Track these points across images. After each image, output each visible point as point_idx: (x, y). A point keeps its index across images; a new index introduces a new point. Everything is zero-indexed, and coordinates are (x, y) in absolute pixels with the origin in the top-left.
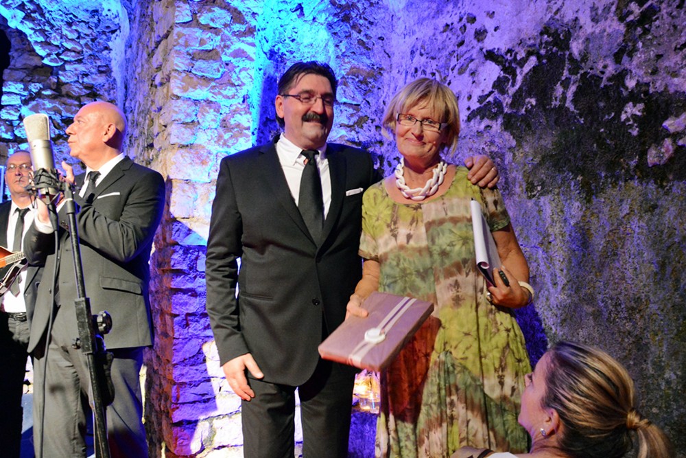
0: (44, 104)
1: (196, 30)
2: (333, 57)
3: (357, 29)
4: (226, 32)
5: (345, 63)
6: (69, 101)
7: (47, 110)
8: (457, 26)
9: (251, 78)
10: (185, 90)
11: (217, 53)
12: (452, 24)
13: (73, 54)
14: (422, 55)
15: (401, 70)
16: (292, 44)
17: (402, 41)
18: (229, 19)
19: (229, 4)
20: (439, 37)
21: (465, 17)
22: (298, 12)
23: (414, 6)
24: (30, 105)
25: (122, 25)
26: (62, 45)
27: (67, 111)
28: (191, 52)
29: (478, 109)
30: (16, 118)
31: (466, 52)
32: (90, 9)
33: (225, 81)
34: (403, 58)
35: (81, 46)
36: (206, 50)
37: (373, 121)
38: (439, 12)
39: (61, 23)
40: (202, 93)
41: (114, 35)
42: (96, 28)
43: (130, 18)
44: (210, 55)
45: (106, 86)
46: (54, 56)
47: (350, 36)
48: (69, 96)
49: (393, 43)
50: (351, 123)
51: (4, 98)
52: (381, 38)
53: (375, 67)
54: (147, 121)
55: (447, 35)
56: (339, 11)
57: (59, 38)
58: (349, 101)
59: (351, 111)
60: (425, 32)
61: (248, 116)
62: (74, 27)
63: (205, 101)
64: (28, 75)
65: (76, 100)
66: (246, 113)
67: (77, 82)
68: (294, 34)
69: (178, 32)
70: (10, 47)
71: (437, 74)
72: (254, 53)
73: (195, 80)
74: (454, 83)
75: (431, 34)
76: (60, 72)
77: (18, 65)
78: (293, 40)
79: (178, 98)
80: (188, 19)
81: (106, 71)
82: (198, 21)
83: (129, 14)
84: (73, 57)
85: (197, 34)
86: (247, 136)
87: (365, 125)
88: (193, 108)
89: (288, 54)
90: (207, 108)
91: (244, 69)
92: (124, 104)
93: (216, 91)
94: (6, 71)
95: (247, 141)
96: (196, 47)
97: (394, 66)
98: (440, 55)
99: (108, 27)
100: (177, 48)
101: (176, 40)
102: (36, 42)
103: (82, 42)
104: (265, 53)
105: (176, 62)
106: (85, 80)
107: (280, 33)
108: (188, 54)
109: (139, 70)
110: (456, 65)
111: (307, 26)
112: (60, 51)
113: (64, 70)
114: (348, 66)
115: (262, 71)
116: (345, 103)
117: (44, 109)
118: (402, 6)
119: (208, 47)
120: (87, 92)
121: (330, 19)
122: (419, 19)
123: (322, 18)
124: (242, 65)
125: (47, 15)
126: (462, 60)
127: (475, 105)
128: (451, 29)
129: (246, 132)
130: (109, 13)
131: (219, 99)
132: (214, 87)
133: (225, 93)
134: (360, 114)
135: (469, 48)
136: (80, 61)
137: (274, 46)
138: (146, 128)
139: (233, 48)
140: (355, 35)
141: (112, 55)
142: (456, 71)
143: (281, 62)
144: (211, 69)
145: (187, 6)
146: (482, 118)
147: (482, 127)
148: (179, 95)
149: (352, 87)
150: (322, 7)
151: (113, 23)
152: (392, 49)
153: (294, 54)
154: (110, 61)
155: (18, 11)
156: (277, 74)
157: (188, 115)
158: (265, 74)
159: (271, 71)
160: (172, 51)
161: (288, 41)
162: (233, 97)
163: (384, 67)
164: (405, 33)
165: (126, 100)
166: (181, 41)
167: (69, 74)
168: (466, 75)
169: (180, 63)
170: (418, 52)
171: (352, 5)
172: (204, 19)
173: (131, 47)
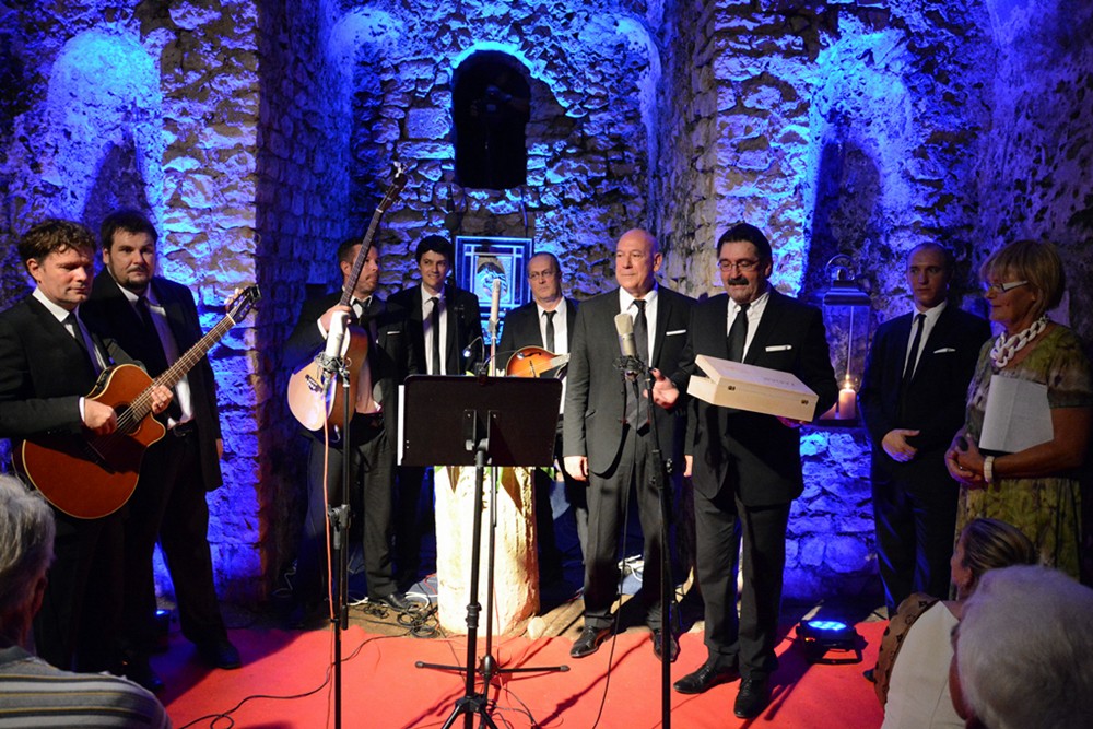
0: (569, 165)
1: (741, 116)
2: (910, 119)
3: (944, 79)
4: (775, 114)
5: (924, 127)
6: (595, 158)
7: (573, 171)
8: (1075, 87)
9: (804, 164)
10: (729, 188)
11: (765, 140)
12: (1069, 82)
13: (597, 101)
14: (1028, 117)
15: (1003, 132)
16: (860, 100)
17: (1006, 90)
18: (778, 97)
19: (778, 78)
20: (1051, 99)
21: (1086, 77)
22: (866, 59)
23: (1024, 44)
24: (555, 168)
25: (651, 61)
26: (586, 92)
27: (593, 171)
28: (735, 143)
29: (1083, 211)
30: (541, 183)
31: (1080, 129)
32: (614, 44)
33: (775, 172)
34: (1006, 115)
35: (605, 89)
36: (753, 138)
37: (960, 199)
38: (1054, 62)
39: (584, 66)
40: (749, 190)
41: (643, 73)
42: (622, 66)
43: (661, 58)
44: (758, 144)
45: (635, 135)
46: (577, 107)
47: (933, 90)
48: (594, 151)
49: (996, 89)
50: (930, 205)
51: (530, 162)
52: (979, 86)
53: (967, 127)
54: (687, 206)
55: (1061, 98)
56: (918, 58)
57: (581, 84)
58: (927, 177)
59: (930, 189)
60: (1034, 85)
61: (800, 210)
62: (597, 69)
63: (751, 198)
64: (550, 127)
65: (602, 156)
66: (797, 208)
67: (603, 133)
68: (861, 86)
69: (722, 122)
70: (530, 96)
71: (1043, 150)
72: (808, 134)
73: (740, 173)
74: (1061, 168)
75: (1041, 90)
76: (585, 125)
77: (540, 117)
78: (860, 94)
79: (722, 197)
80: (731, 105)
81: (634, 116)
82: (742, 104)
83: (660, 52)
84: (598, 104)
85: (742, 122)
86: (798, 234)
87: (948, 206)
88: (739, 207)
89: (853, 112)
90: (754, 206)
91: (796, 155)
92: (657, 162)
93: (764, 185)
94: (528, 125)
95: (798, 240)
96: (741, 136)
97: (995, 122)
98: (1049, 124)
99: (635, 63)
100: (720, 141)
101: (719, 132)
102: (559, 93)
103: (607, 85)
104: (824, 116)
105: (719, 157)
106: (612, 130)
107: (843, 87)
108: (733, 146)
109: (675, 133)
110: (1065, 145)
111: (877, 77)
112: (584, 99)
113: (589, 121)
114: (929, 131)
115: (820, 140)
116: (922, 181)
117: (569, 170)
118: (1009, 40)
119: (755, 134)
120: (614, 144)
121: (907, 68)
122: (1029, 63)
123: (897, 67)
124: (793, 151)
125: (569, 59)
126: (1074, 138)
127: (1081, 207)
128: (1067, 91)
129: (797, 229)
130: (636, 47)
131: (767, 194)
132: (761, 182)
133: (773, 186)
134: (943, 192)
135: (1084, 125)
136: (604, 109)
137: (835, 104)
138: (686, 213)
139: (783, 131)
140: (940, 87)
141: (641, 96)
142: (1064, 153)
143: (845, 123)
144: (758, 160)
145: (731, 91)
146: (1085, 227)
147: (1084, 237)
148: (724, 194)
149: (932, 158)
150: (896, 53)
151: (641, 58)
152: (994, 98)
153: (862, 112)
154: (639, 104)
155: (541, 61)
156: (838, 141)
157: (734, 215)
158: (823, 142)
159: (832, 136)
160: (715, 145)
161: (853, 95)
162: (783, 190)
163: (981, 125)
164: (1011, 79)
165: (659, 157)
166: (725, 132)
167: (594, 126)
168: (1076, 162)
169: (723, 157)
170: (1024, 112)
171: (938, 46)
172: (748, 104)
173: (663, 93)
